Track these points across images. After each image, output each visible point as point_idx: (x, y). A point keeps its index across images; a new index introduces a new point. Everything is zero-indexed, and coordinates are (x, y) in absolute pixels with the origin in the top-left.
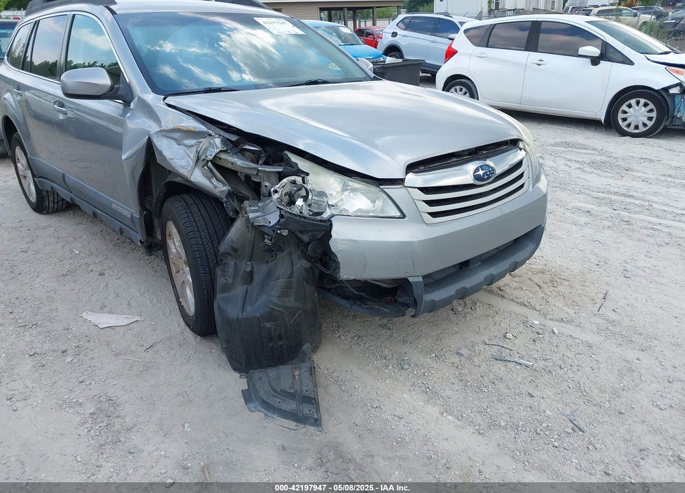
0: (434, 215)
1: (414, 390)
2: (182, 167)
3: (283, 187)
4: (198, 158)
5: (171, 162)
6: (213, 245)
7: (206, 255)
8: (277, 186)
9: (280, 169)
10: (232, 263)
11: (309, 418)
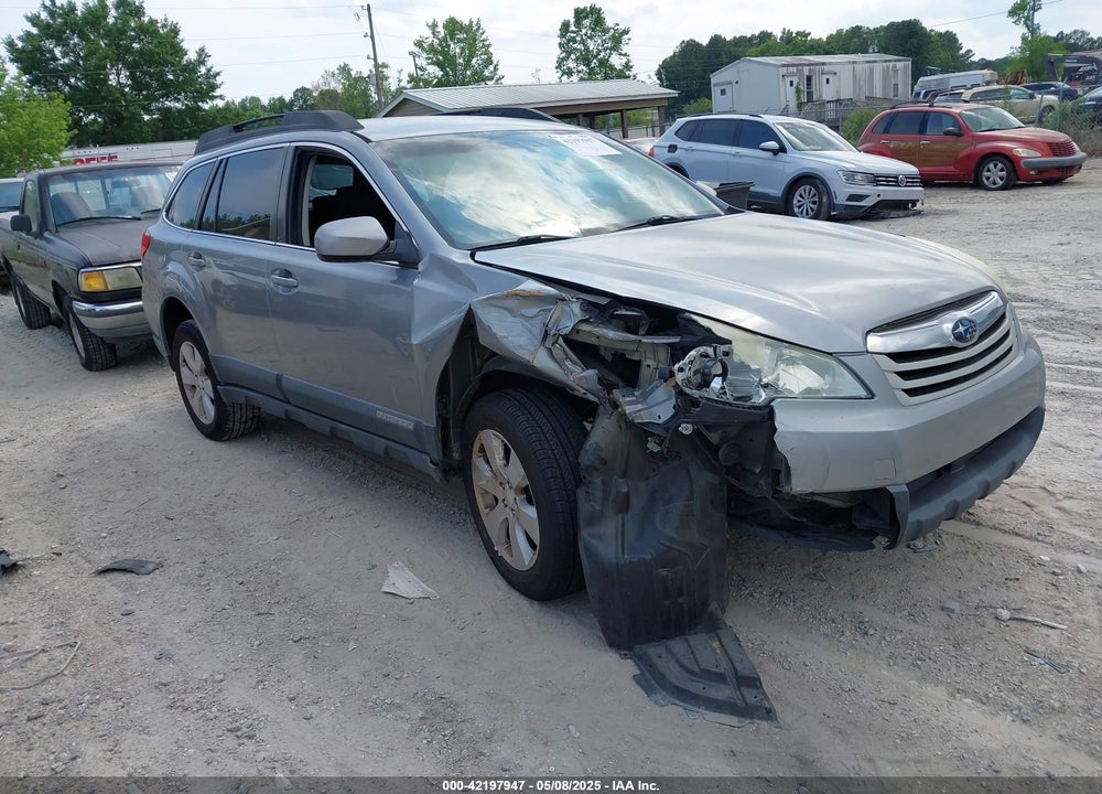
0: (911, 392)
1: (895, 664)
2: (521, 347)
3: (691, 362)
4: (546, 335)
5: (504, 341)
6: (568, 457)
7: (561, 474)
8: (682, 362)
9: (676, 340)
10: (598, 481)
11: (757, 708)
